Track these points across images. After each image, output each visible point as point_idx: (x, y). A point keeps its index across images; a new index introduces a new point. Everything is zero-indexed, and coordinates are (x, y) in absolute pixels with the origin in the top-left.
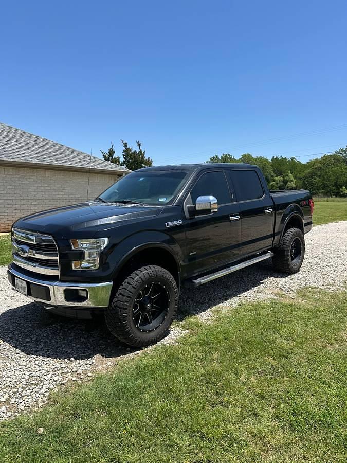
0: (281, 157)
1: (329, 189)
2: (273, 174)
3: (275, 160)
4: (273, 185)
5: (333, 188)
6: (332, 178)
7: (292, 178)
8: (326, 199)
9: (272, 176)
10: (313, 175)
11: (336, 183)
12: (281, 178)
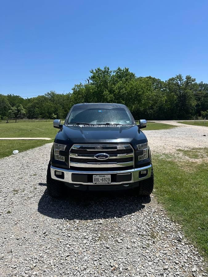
0: (13, 95)
1: (45, 115)
2: (9, 105)
3: (9, 97)
4: (10, 113)
5: (47, 114)
6: (46, 109)
7: (23, 108)
8: (45, 120)
9: (9, 107)
10: (34, 106)
11: (48, 112)
12: (16, 108)
